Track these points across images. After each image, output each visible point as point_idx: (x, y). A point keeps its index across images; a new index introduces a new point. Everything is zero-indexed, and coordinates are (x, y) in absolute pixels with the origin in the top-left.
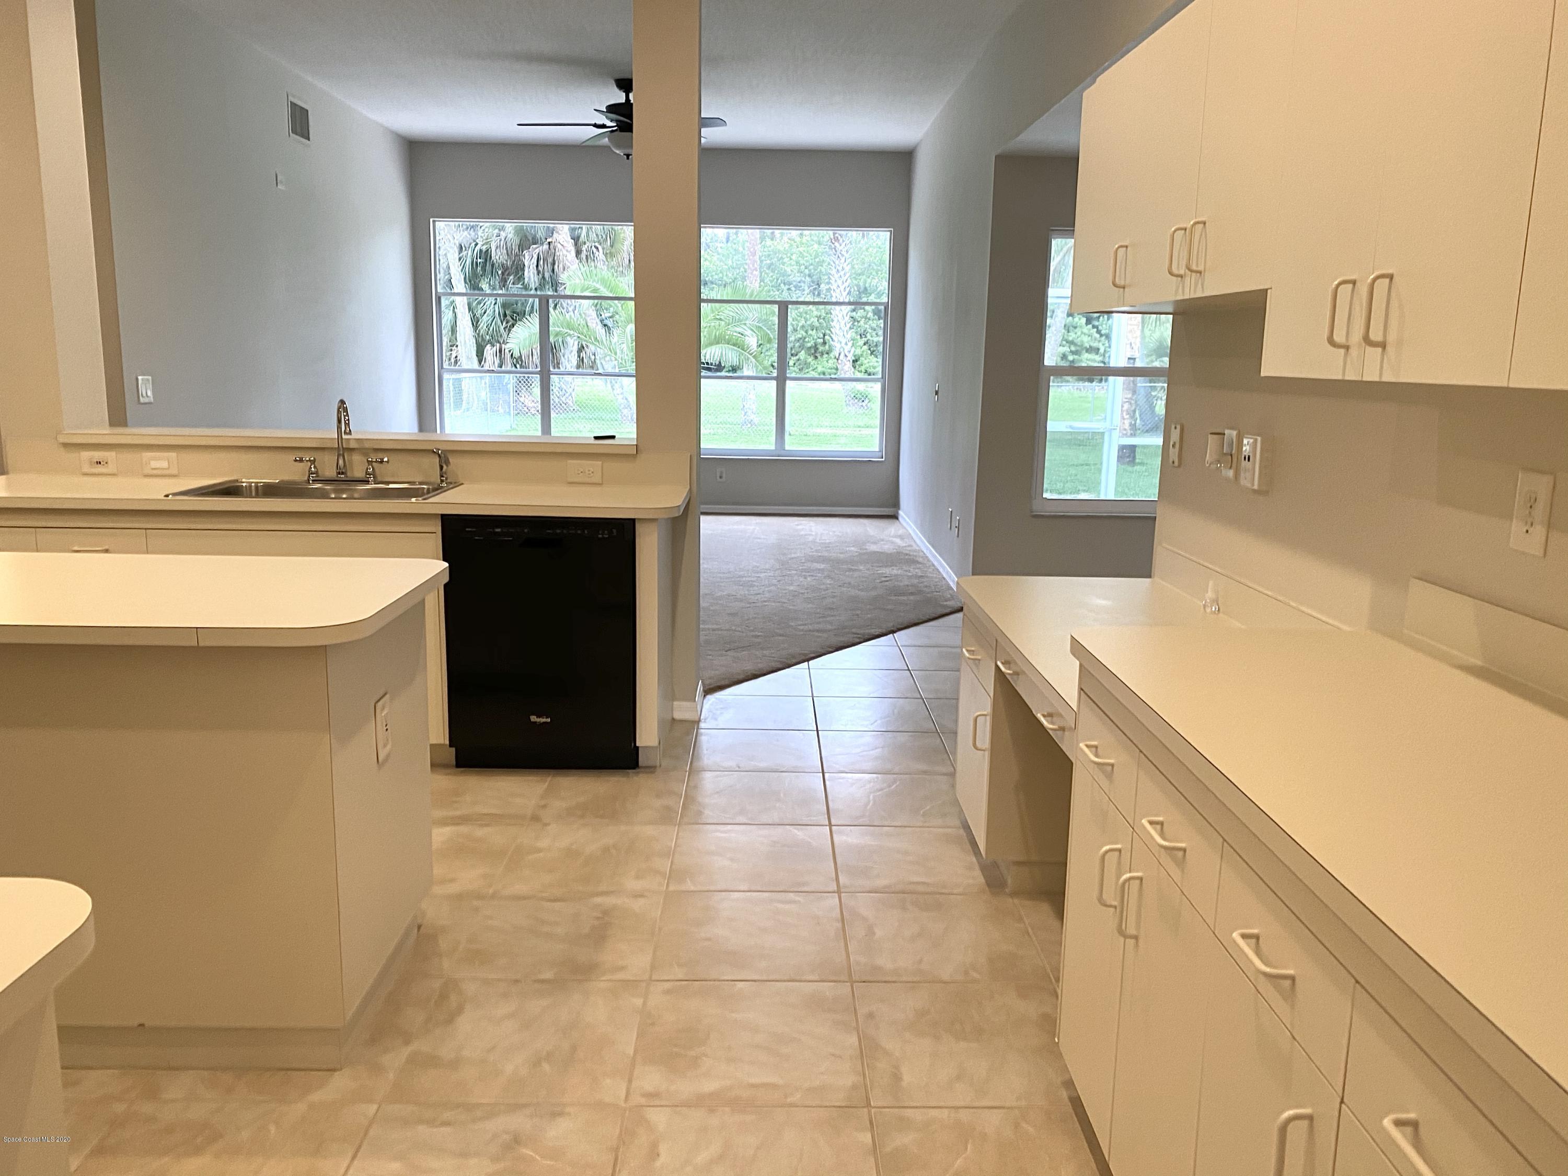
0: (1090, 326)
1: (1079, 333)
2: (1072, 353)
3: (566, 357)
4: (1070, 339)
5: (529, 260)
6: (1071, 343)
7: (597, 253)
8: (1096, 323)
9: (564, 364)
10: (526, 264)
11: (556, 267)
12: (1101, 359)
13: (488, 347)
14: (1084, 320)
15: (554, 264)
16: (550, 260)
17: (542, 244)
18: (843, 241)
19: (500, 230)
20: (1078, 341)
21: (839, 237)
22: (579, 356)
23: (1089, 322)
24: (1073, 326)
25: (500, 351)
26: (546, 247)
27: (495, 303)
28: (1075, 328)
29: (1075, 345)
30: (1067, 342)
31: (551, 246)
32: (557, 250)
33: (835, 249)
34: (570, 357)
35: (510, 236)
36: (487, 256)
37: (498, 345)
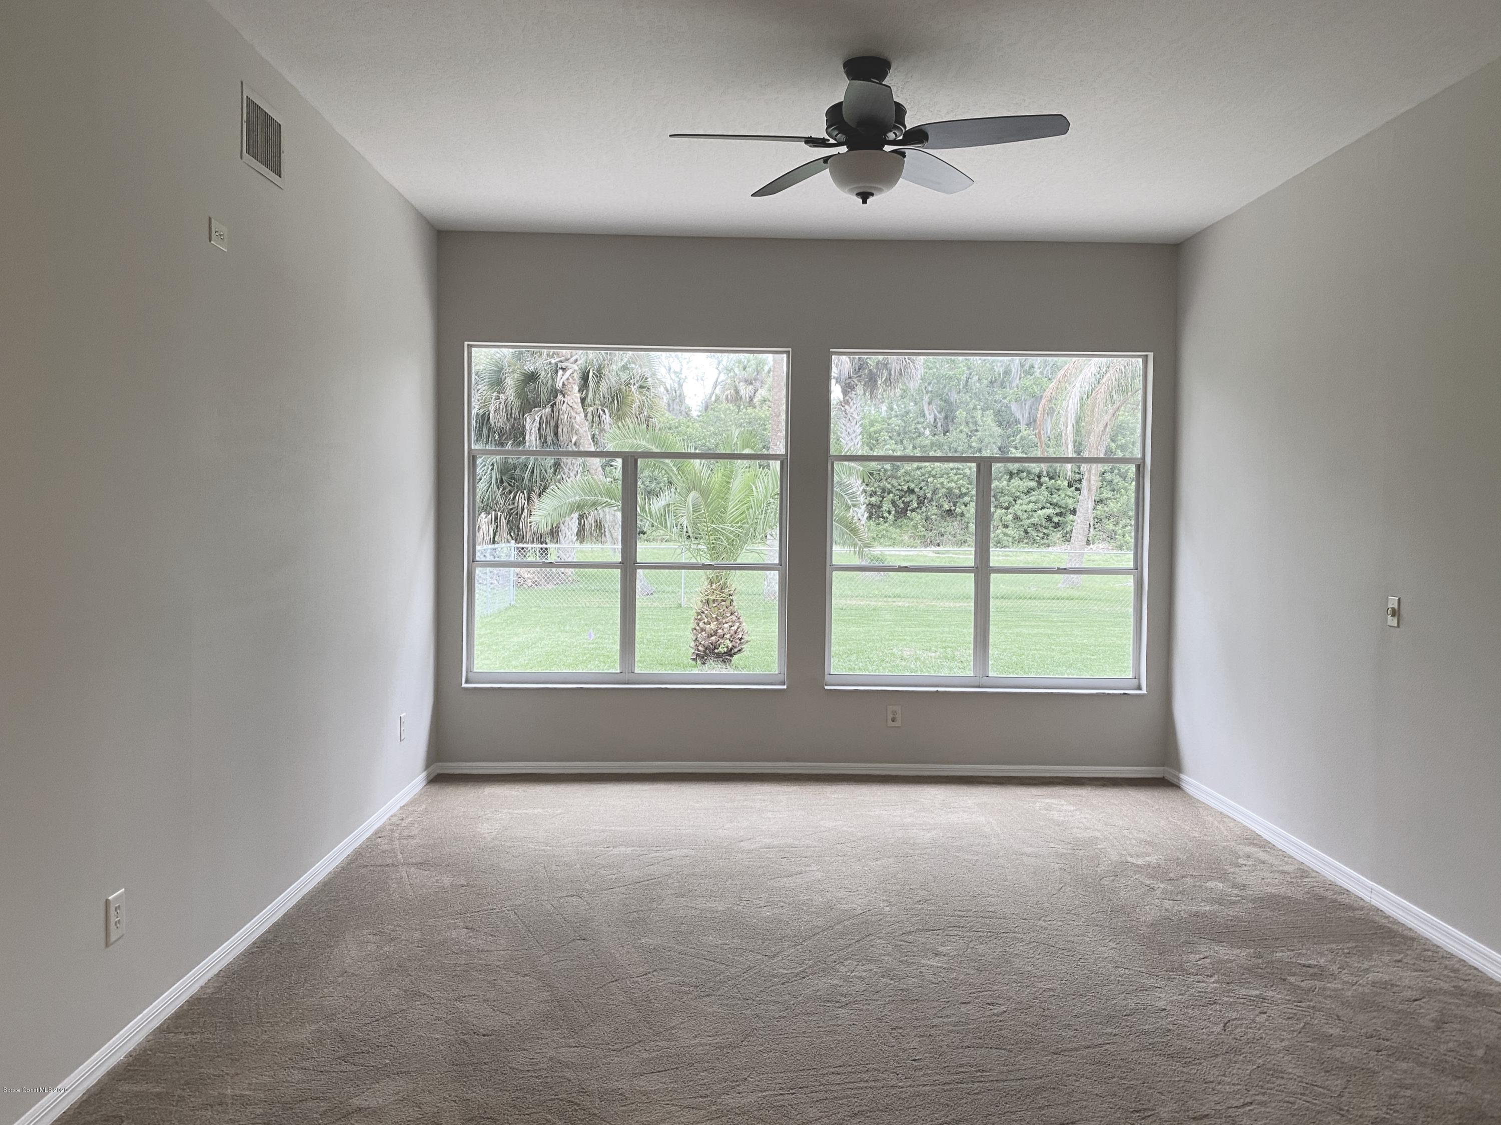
0: (1073, 489)
1: (1063, 496)
3: (566, 524)
4: (1055, 501)
5: (531, 424)
6: (1055, 505)
7: (604, 416)
9: (564, 532)
10: (528, 428)
11: (560, 430)
13: (483, 515)
15: (557, 426)
16: (553, 423)
17: (544, 407)
18: (854, 404)
19: (499, 393)
20: (1062, 503)
21: (850, 400)
22: (580, 524)
25: (496, 518)
26: (548, 410)
27: (492, 469)
28: (1058, 490)
30: (1051, 504)
31: (555, 410)
32: (561, 413)
33: (845, 412)
34: (570, 523)
35: (511, 398)
36: (484, 420)
37: (493, 512)
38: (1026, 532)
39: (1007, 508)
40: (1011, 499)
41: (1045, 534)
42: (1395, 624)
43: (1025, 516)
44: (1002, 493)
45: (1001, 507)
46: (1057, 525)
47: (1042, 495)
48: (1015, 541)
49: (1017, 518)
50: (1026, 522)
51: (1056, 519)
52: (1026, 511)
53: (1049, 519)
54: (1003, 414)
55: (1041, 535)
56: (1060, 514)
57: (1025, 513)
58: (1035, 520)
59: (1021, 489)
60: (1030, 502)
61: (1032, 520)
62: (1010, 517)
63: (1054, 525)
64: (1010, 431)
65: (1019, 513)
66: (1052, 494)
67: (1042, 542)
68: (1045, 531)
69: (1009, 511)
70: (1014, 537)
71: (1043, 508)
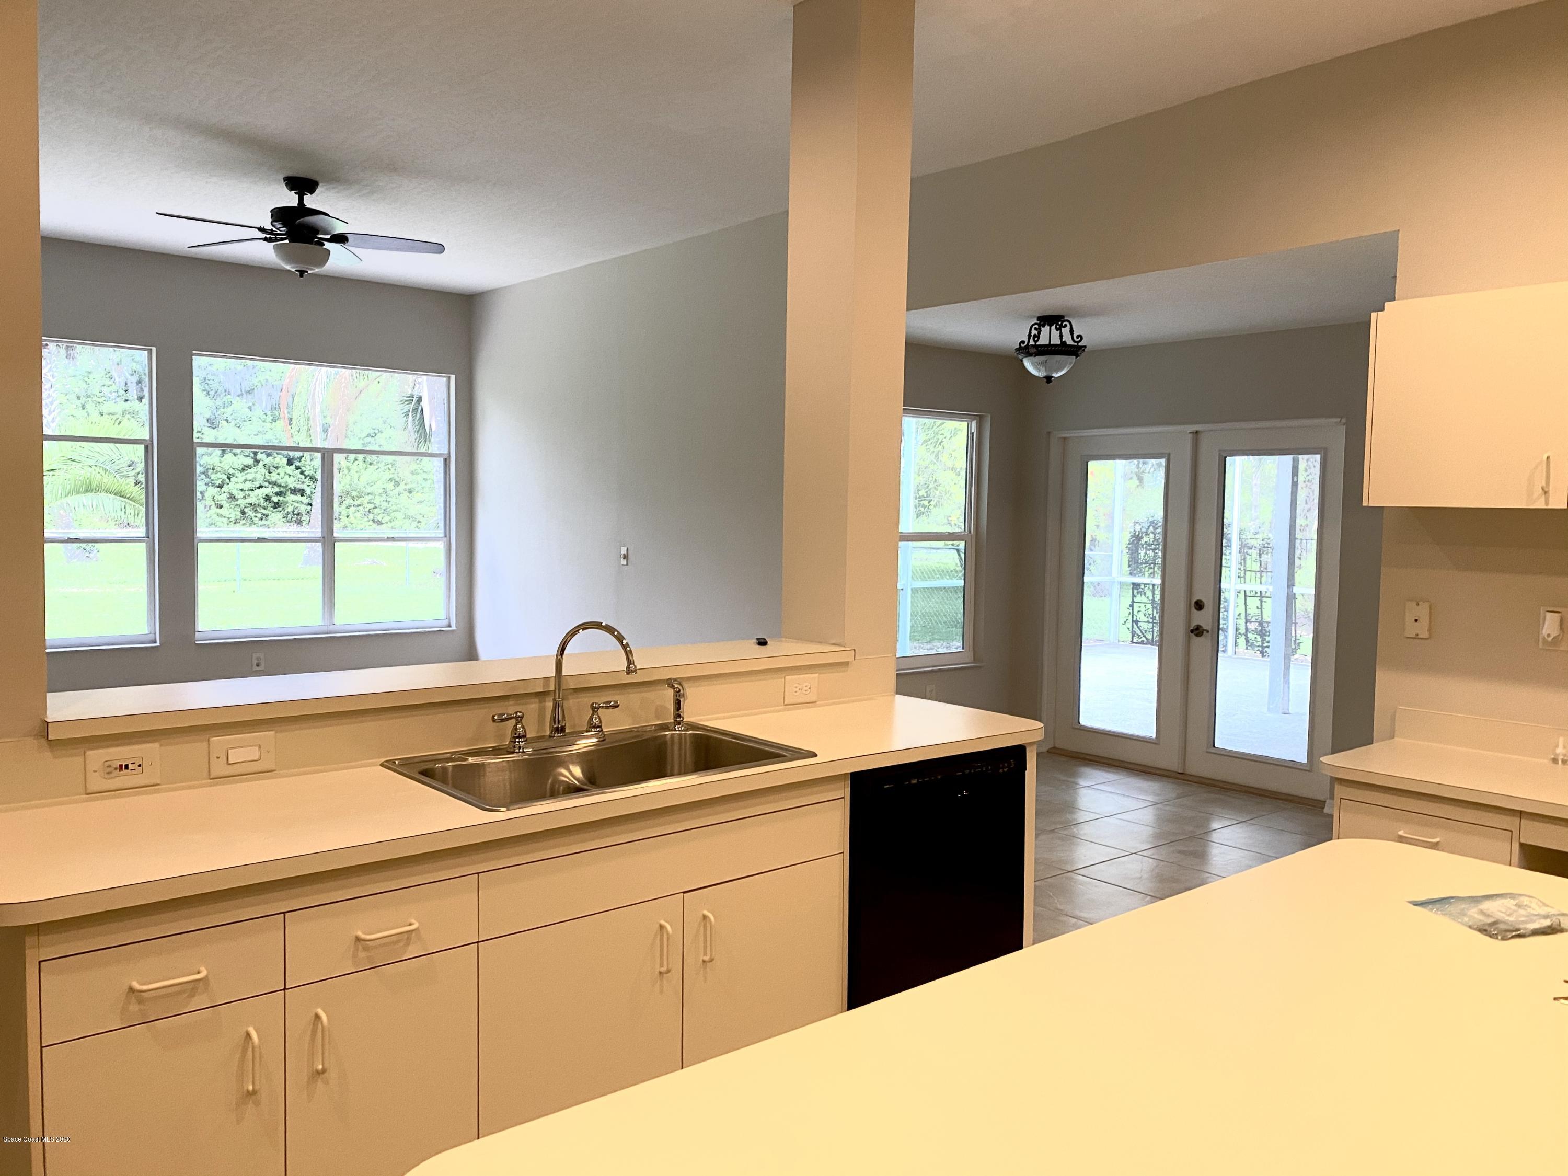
0: (293, 467)
2: (277, 494)
4: (274, 479)
6: (275, 484)
8: (298, 464)
12: (307, 501)
14: (285, 461)
23: (290, 462)
24: (274, 467)
28: (277, 468)
29: (279, 486)
30: (269, 483)
38: (243, 513)
39: (220, 486)
40: (225, 477)
41: (263, 514)
42: (625, 563)
43: (242, 494)
44: (213, 469)
45: (213, 485)
46: (277, 505)
47: (258, 473)
48: (231, 522)
49: (232, 497)
50: (242, 502)
51: (275, 499)
52: (242, 490)
53: (268, 498)
54: (211, 382)
55: (259, 515)
56: (278, 494)
57: (240, 492)
58: (252, 500)
59: (236, 466)
60: (246, 480)
61: (249, 500)
62: (225, 496)
63: (273, 505)
64: (219, 402)
65: (235, 493)
66: (270, 473)
67: (261, 523)
68: (265, 512)
69: (223, 489)
70: (229, 518)
71: (261, 487)
